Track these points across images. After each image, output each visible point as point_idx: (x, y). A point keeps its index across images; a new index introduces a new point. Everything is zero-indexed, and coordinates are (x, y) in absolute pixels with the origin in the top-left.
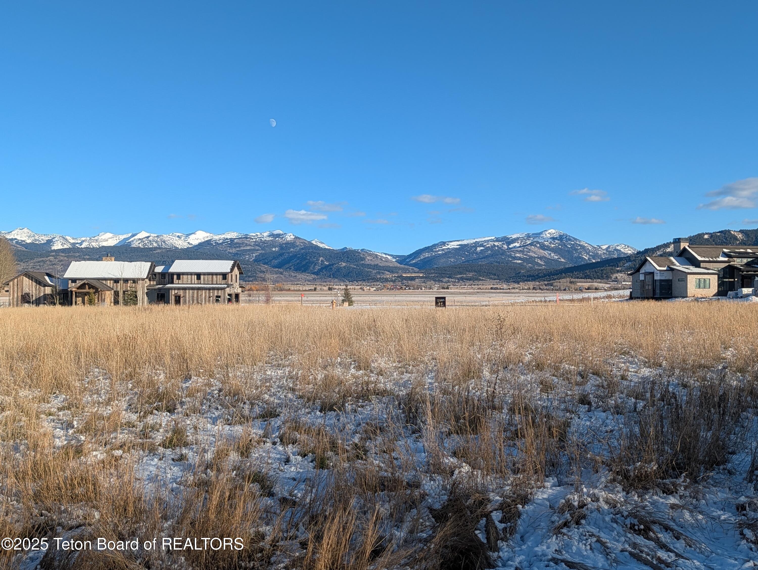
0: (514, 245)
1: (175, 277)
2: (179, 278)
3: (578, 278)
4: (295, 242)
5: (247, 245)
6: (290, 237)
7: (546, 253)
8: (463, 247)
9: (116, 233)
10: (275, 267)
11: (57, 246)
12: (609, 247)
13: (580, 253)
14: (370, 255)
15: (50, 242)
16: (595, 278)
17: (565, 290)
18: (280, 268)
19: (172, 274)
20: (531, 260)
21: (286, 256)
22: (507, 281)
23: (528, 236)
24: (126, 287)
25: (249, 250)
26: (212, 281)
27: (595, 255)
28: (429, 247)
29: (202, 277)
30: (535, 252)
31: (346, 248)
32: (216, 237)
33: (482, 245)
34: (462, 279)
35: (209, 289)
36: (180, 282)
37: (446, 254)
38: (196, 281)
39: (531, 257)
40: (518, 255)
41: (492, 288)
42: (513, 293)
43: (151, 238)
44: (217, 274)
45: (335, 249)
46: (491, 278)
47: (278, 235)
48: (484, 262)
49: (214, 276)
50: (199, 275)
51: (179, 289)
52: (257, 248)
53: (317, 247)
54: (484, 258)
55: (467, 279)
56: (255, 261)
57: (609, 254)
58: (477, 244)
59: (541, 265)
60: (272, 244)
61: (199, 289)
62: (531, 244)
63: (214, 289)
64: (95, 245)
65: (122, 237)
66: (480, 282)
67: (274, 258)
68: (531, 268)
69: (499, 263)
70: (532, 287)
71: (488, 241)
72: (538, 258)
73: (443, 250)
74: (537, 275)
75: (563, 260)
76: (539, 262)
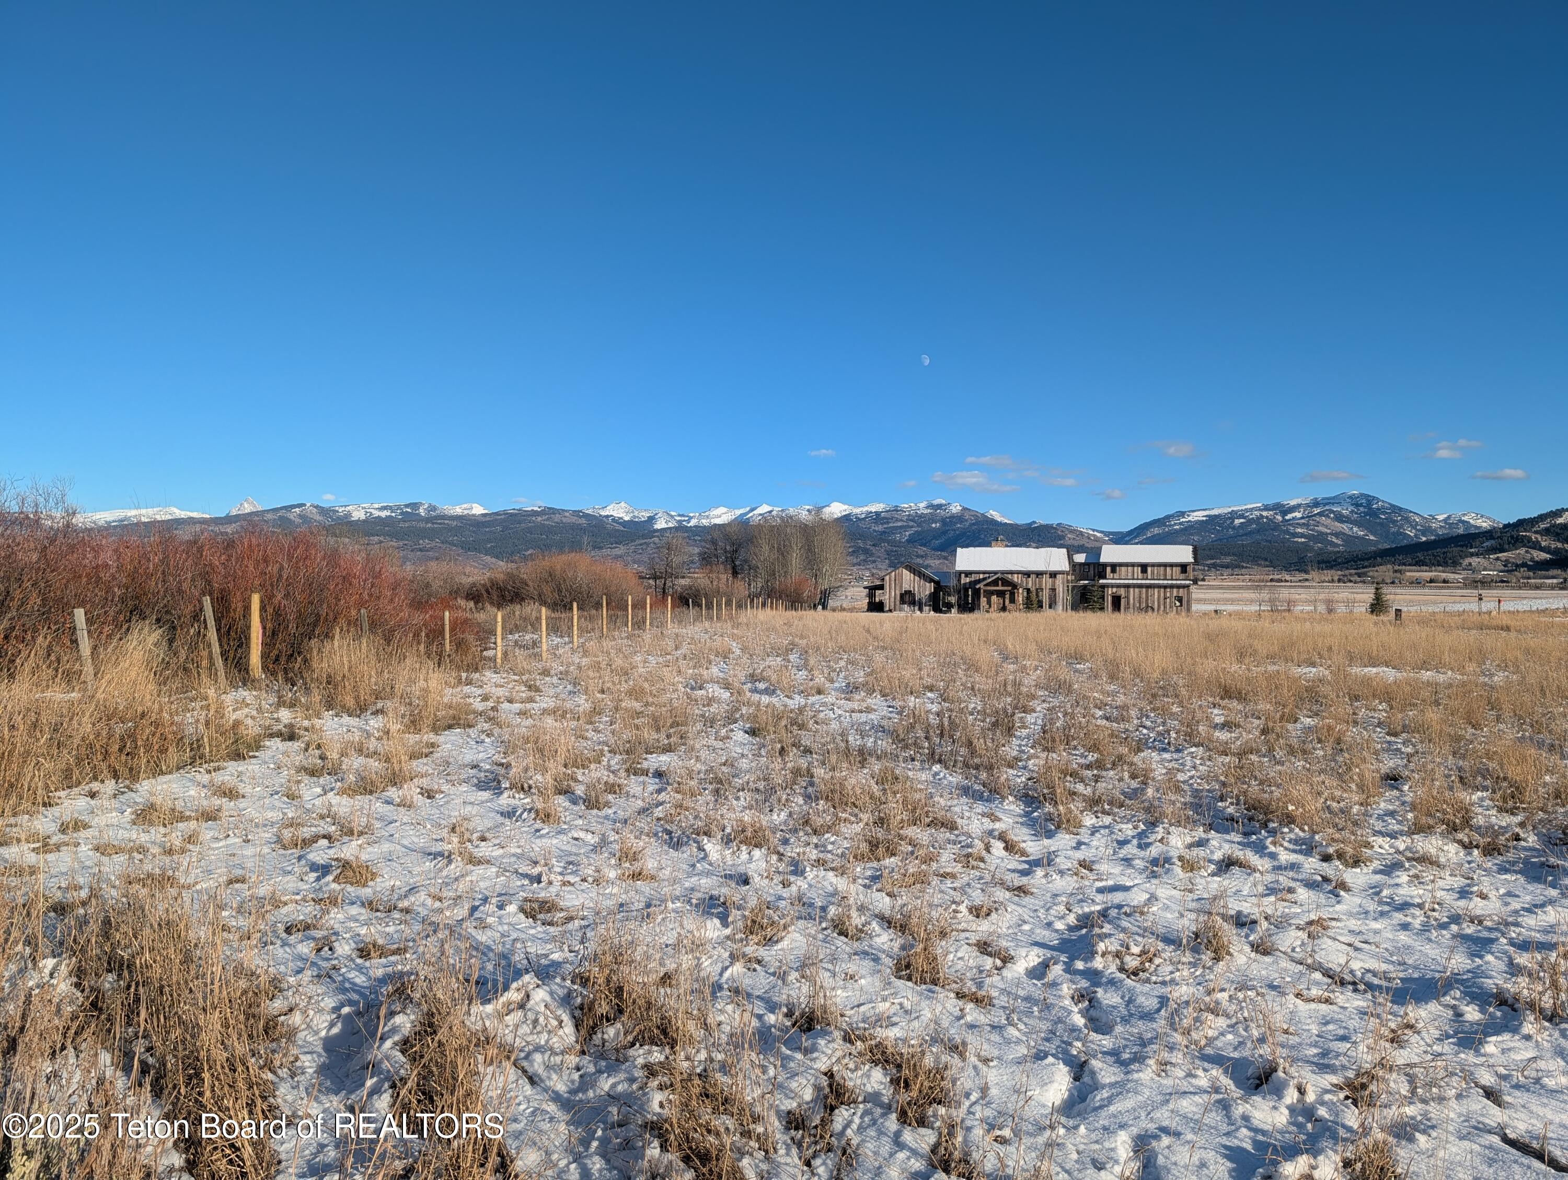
0: (1294, 515)
1: (1109, 569)
2: (1113, 571)
3: (1404, 564)
4: (963, 515)
5: (897, 520)
6: (955, 508)
7: (1345, 528)
8: (1212, 519)
9: (731, 507)
10: (935, 549)
11: (660, 525)
12: (1449, 517)
13: (1401, 526)
14: (1073, 531)
15: (651, 519)
16: (1433, 565)
17: (1393, 583)
18: (942, 550)
19: (1105, 565)
20: (1321, 537)
21: (951, 534)
22: (1287, 568)
23: (1316, 504)
24: (1041, 583)
25: (901, 527)
26: (1165, 575)
27: (1426, 530)
28: (1159, 520)
29: (1149, 569)
30: (1327, 525)
31: (1034, 522)
32: (857, 511)
33: (1242, 516)
34: (1215, 566)
35: (1165, 587)
36: (1116, 576)
37: (1185, 529)
38: (1140, 576)
39: (1321, 533)
40: (1299, 530)
41: (1272, 580)
42: (1308, 587)
43: (774, 513)
44: (1172, 565)
45: (1019, 522)
46: (1259, 565)
47: (939, 506)
48: (1247, 541)
49: (1168, 569)
50: (1144, 567)
51: (1119, 586)
52: (911, 524)
53: (993, 522)
54: (1246, 534)
55: (1222, 567)
56: (908, 541)
57: (1450, 528)
58: (1233, 515)
59: (1337, 545)
60: (932, 518)
61: (1148, 587)
62: (1320, 514)
63: (1172, 587)
64: (705, 522)
65: (739, 512)
66: (1243, 571)
67: (935, 538)
68: (1320, 549)
69: (1270, 542)
70: (1336, 578)
71: (1252, 510)
72: (1332, 534)
73: (1181, 524)
74: (1335, 560)
75: (1372, 538)
76: (1334, 540)
